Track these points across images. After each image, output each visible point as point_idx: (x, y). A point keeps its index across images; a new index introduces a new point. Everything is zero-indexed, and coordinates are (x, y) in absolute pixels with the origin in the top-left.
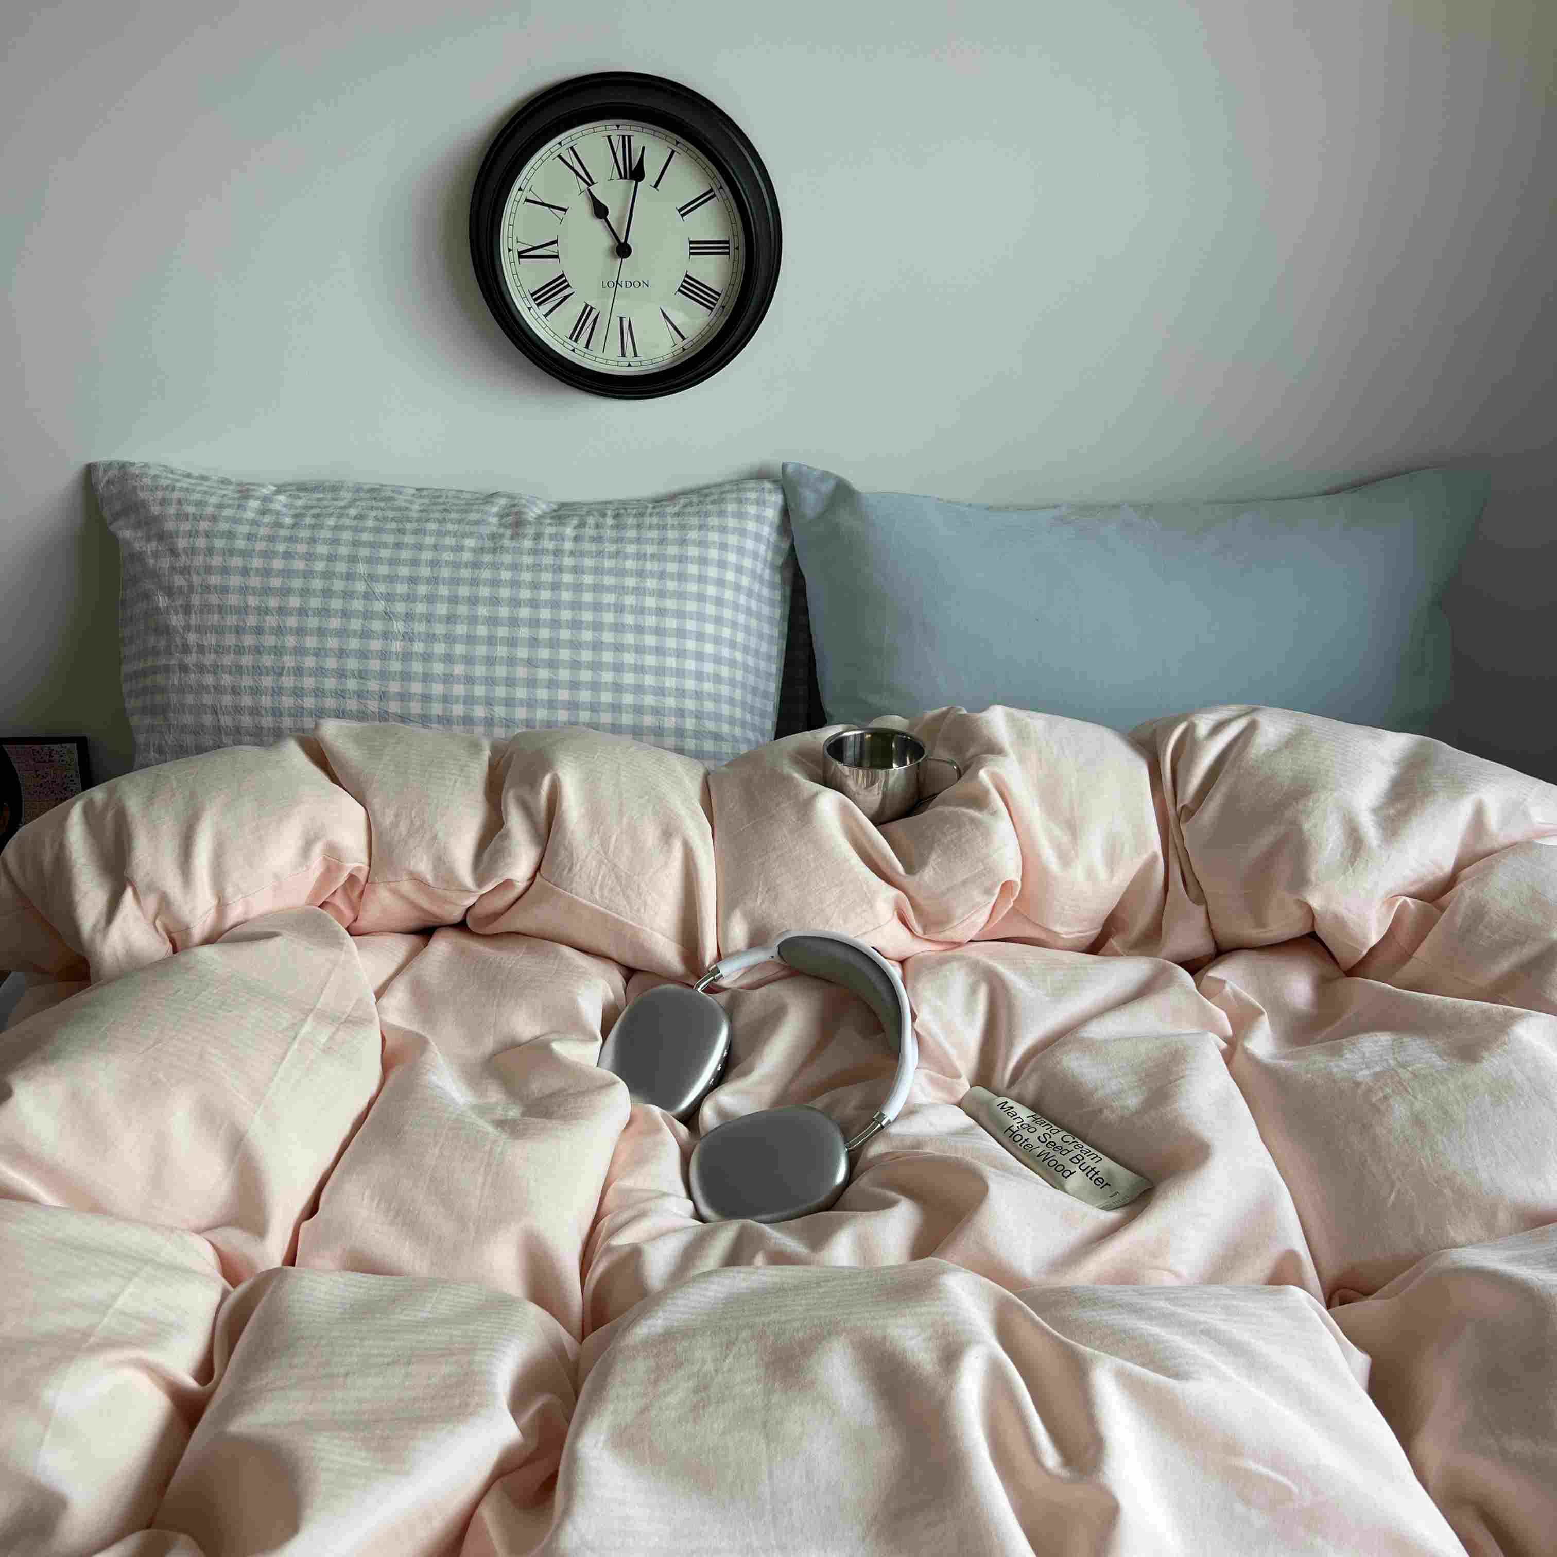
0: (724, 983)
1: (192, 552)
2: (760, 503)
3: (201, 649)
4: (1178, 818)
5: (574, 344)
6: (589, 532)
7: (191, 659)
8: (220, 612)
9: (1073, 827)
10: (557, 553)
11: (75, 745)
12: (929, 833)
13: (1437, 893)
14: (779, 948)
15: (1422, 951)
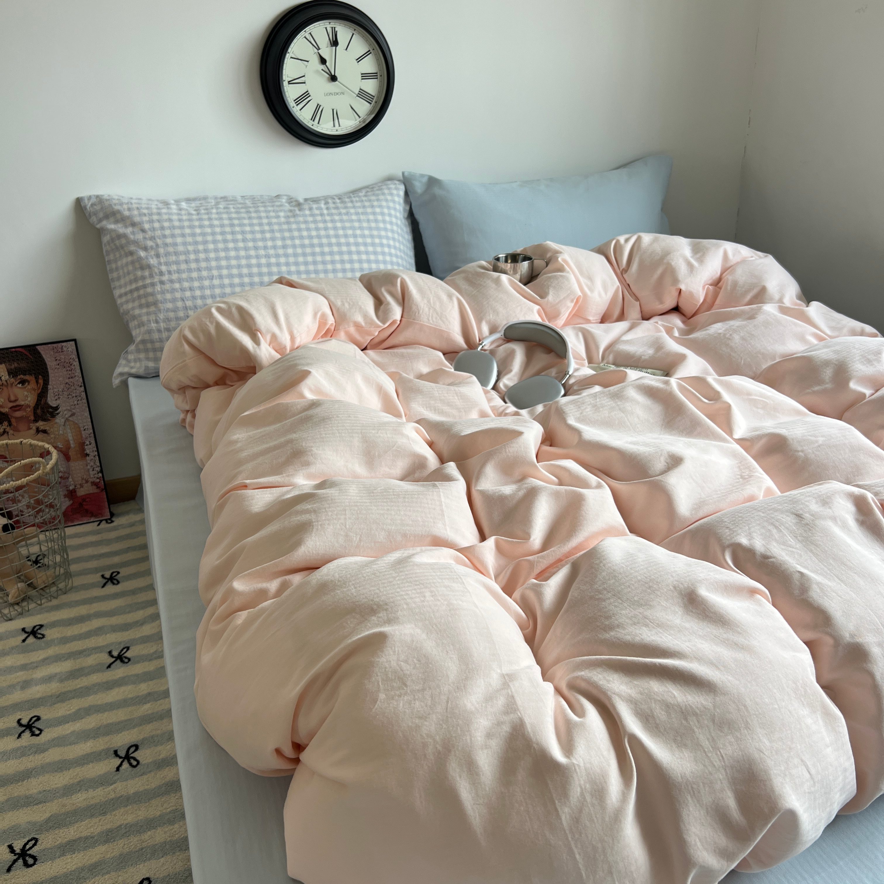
0: (486, 348)
1: (154, 229)
2: (397, 189)
3: (170, 272)
4: (622, 272)
5: (313, 122)
6: (331, 205)
7: (165, 278)
8: (176, 255)
9: (590, 279)
10: (322, 215)
11: (74, 342)
12: (545, 284)
13: (717, 283)
14: (505, 330)
15: (718, 302)
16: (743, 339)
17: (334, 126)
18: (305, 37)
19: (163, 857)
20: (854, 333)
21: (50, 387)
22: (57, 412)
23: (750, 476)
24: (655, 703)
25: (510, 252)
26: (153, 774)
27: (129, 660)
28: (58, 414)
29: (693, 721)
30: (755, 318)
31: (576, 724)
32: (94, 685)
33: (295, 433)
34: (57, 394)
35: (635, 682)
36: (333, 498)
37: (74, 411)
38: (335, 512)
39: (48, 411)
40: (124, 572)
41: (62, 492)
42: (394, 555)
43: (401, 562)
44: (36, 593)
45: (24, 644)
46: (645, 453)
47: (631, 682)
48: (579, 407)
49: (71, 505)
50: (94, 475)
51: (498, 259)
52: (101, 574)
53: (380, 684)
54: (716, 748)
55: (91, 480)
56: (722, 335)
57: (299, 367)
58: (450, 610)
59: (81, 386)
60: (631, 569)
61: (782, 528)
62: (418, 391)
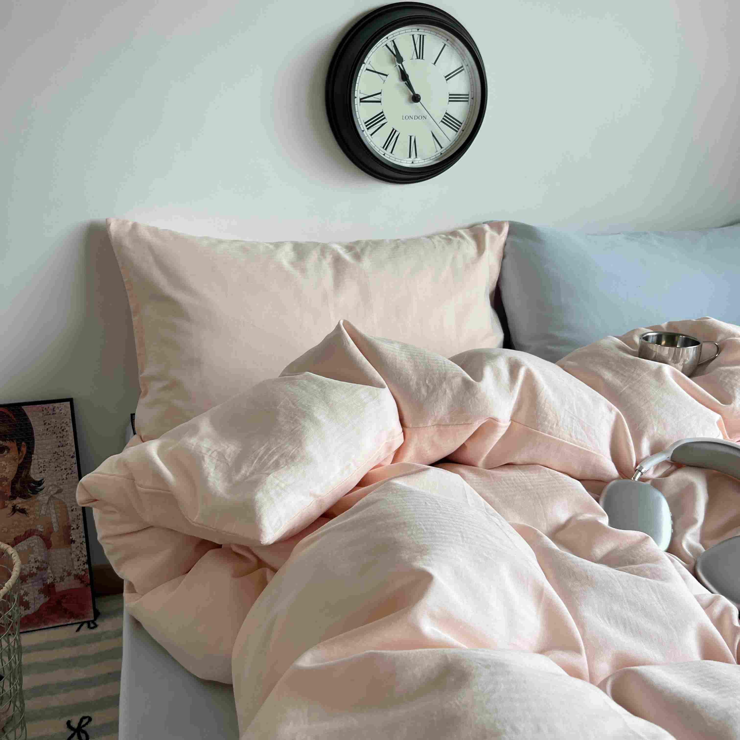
5: (385, 151)
11: (69, 402)
14: (674, 451)
17: (410, 157)
18: (386, 45)
21: (34, 457)
22: (40, 488)
28: (41, 490)
34: (42, 465)
40: (99, 719)
49: (47, 603)
50: (79, 566)
51: (647, 338)
52: (66, 720)
55: (74, 572)
59: (72, 457)
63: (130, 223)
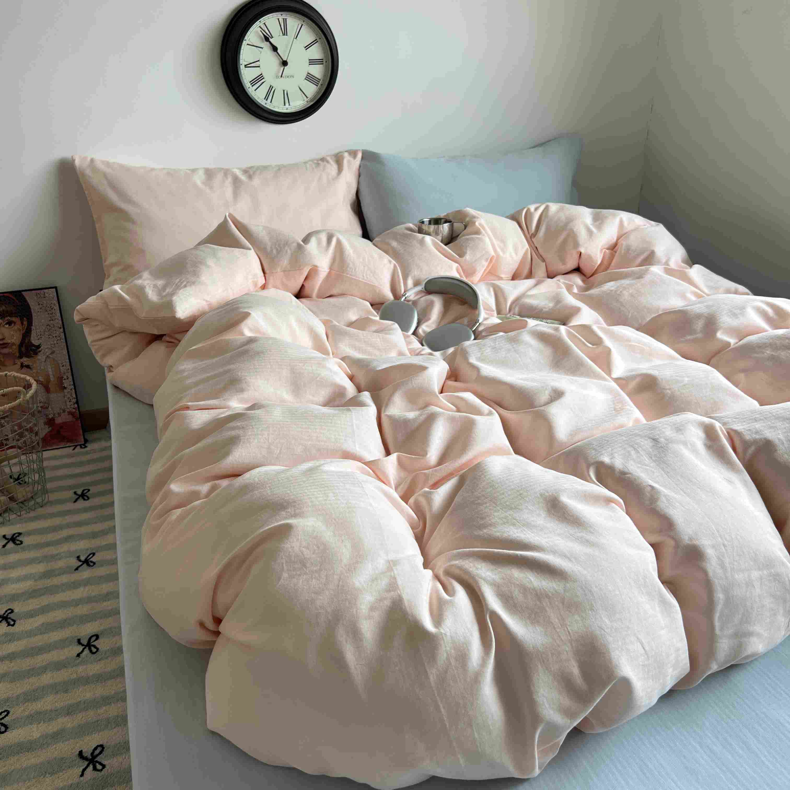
0: (408, 299)
4: (531, 238)
5: (266, 101)
9: (503, 241)
11: (54, 289)
12: (464, 244)
13: (613, 248)
14: (426, 284)
15: (613, 264)
16: (632, 295)
17: (285, 105)
18: (260, 27)
19: (115, 728)
20: (728, 291)
21: (33, 328)
23: (622, 409)
24: (514, 587)
25: (435, 216)
26: (110, 659)
27: (94, 563)
28: (40, 351)
29: (545, 603)
30: (642, 278)
31: (447, 602)
32: (63, 585)
33: (233, 364)
34: (39, 334)
35: (499, 570)
36: (260, 417)
37: (54, 349)
38: (260, 429)
39: (31, 350)
40: (93, 490)
41: (42, 421)
42: (307, 464)
43: (311, 470)
44: (16, 506)
45: (3, 549)
46: (532, 387)
47: (496, 569)
48: (480, 349)
49: (51, 431)
50: (70, 406)
51: (423, 222)
52: (74, 491)
53: (284, 565)
54: (564, 625)
55: (67, 410)
56: (613, 292)
57: (241, 310)
58: (348, 508)
59: (60, 328)
60: (507, 480)
61: (640, 450)
62: (344, 334)
63: (89, 159)
